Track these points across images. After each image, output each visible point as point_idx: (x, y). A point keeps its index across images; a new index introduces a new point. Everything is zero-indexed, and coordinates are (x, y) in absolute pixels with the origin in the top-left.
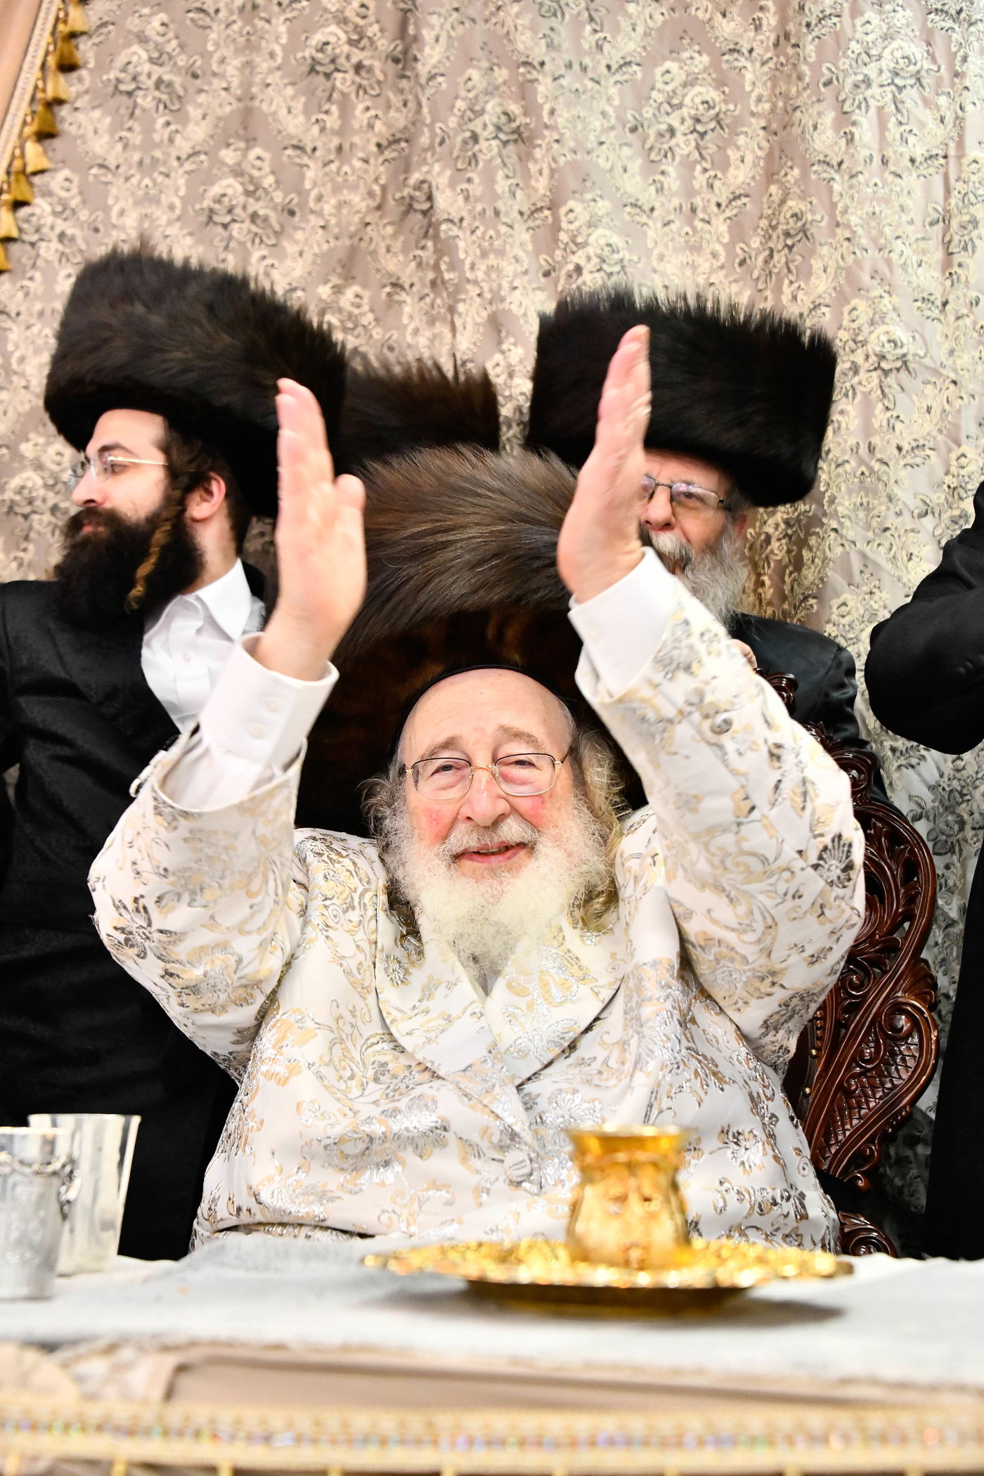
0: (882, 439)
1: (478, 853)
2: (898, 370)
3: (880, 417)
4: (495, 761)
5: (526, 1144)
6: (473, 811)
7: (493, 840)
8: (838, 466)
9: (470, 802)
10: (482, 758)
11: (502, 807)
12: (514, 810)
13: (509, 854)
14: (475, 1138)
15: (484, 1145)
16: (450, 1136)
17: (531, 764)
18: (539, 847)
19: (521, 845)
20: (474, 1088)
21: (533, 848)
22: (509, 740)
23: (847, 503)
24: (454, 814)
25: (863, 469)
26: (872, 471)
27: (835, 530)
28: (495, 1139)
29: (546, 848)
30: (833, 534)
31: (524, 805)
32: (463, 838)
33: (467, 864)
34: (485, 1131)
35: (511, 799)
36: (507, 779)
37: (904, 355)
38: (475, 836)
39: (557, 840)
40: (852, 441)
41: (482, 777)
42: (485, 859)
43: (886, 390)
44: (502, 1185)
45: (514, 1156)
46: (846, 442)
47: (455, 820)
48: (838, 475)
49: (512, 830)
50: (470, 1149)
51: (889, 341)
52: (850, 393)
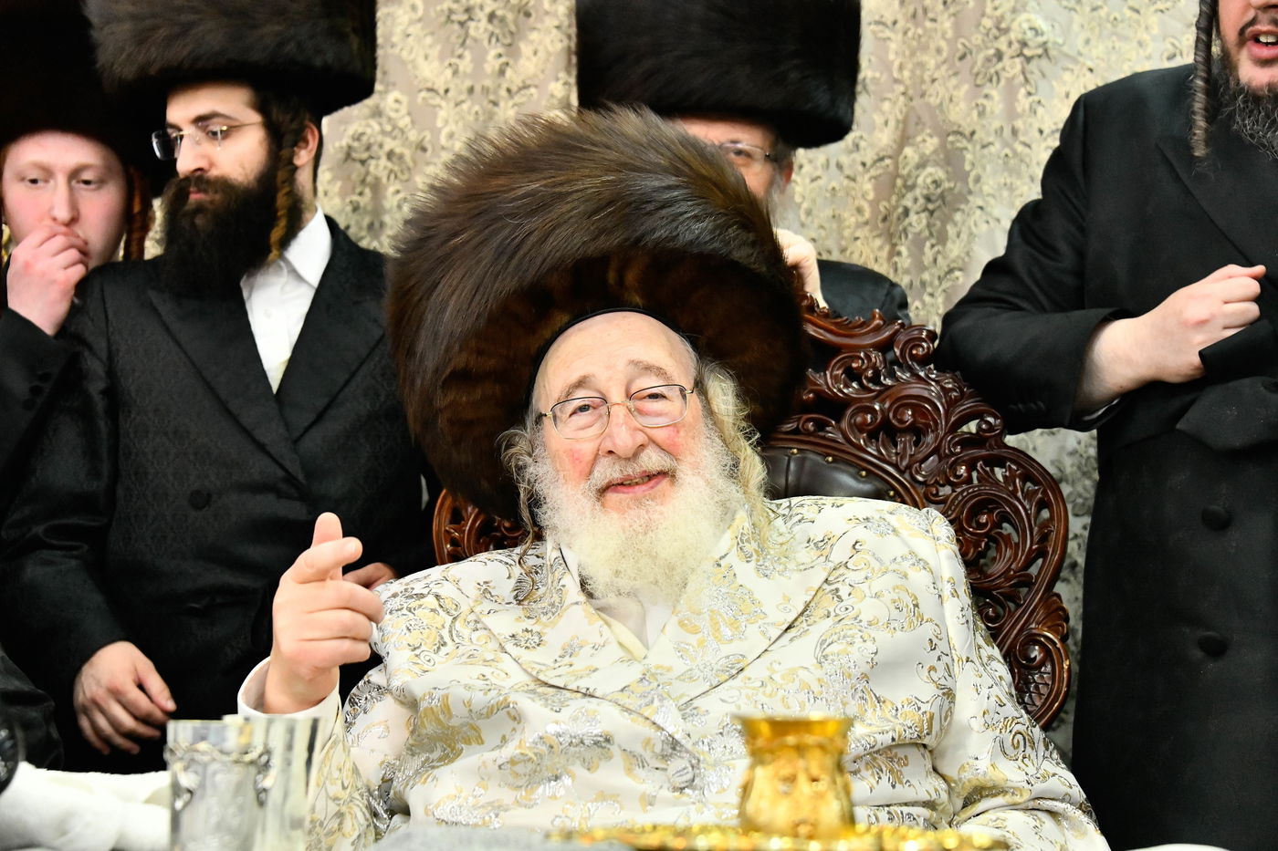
0: (1025, 123)
1: (622, 484)
2: (1040, 56)
3: (1023, 102)
4: (630, 396)
5: (687, 751)
6: (614, 444)
7: (633, 470)
8: (984, 147)
9: (610, 436)
10: (616, 395)
11: (641, 438)
12: (653, 441)
13: (652, 483)
14: (639, 749)
15: (647, 755)
16: (614, 749)
17: (664, 397)
18: (679, 474)
19: (663, 474)
20: (632, 702)
21: (673, 476)
22: (640, 375)
23: (991, 182)
24: (595, 451)
25: (1007, 151)
26: (1015, 152)
27: (981, 208)
28: (658, 749)
29: (685, 472)
30: (978, 212)
31: (660, 435)
32: (607, 471)
33: (612, 497)
34: (647, 743)
35: (648, 430)
36: (640, 412)
37: (1045, 43)
38: (617, 467)
39: (696, 467)
40: (996, 124)
41: (619, 413)
42: (630, 490)
43: (1029, 76)
44: (666, 793)
45: (677, 764)
46: (990, 124)
47: (596, 457)
48: (983, 156)
49: (652, 460)
50: (635, 760)
51: (1031, 29)
52: (995, 79)
